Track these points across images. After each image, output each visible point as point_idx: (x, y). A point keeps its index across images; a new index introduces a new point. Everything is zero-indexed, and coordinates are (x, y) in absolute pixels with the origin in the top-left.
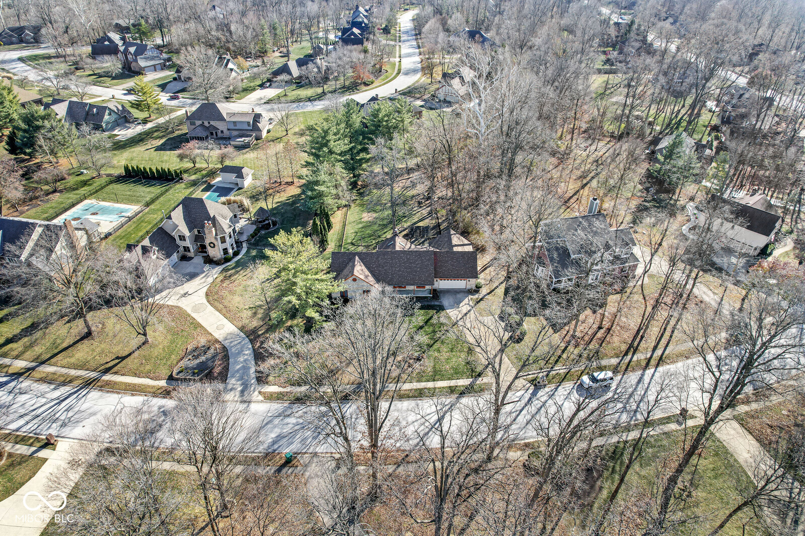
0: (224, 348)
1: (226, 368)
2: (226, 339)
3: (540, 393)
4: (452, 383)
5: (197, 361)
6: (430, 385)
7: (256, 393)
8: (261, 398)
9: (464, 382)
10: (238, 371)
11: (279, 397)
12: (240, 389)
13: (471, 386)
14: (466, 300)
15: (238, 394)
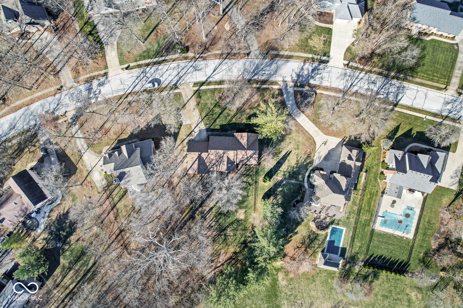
0: (299, 108)
1: (295, 97)
2: (299, 113)
3: (175, 82)
4: (208, 87)
5: (308, 100)
6: (217, 87)
7: (282, 85)
8: (279, 83)
9: (203, 88)
10: (291, 96)
11: (273, 83)
12: (288, 87)
13: (201, 86)
14: (195, 136)
15: (288, 85)
